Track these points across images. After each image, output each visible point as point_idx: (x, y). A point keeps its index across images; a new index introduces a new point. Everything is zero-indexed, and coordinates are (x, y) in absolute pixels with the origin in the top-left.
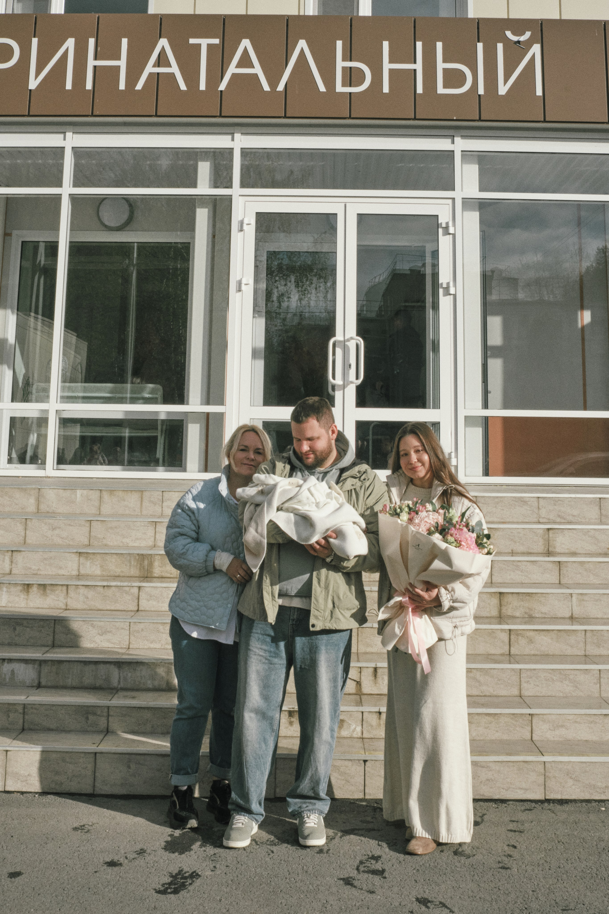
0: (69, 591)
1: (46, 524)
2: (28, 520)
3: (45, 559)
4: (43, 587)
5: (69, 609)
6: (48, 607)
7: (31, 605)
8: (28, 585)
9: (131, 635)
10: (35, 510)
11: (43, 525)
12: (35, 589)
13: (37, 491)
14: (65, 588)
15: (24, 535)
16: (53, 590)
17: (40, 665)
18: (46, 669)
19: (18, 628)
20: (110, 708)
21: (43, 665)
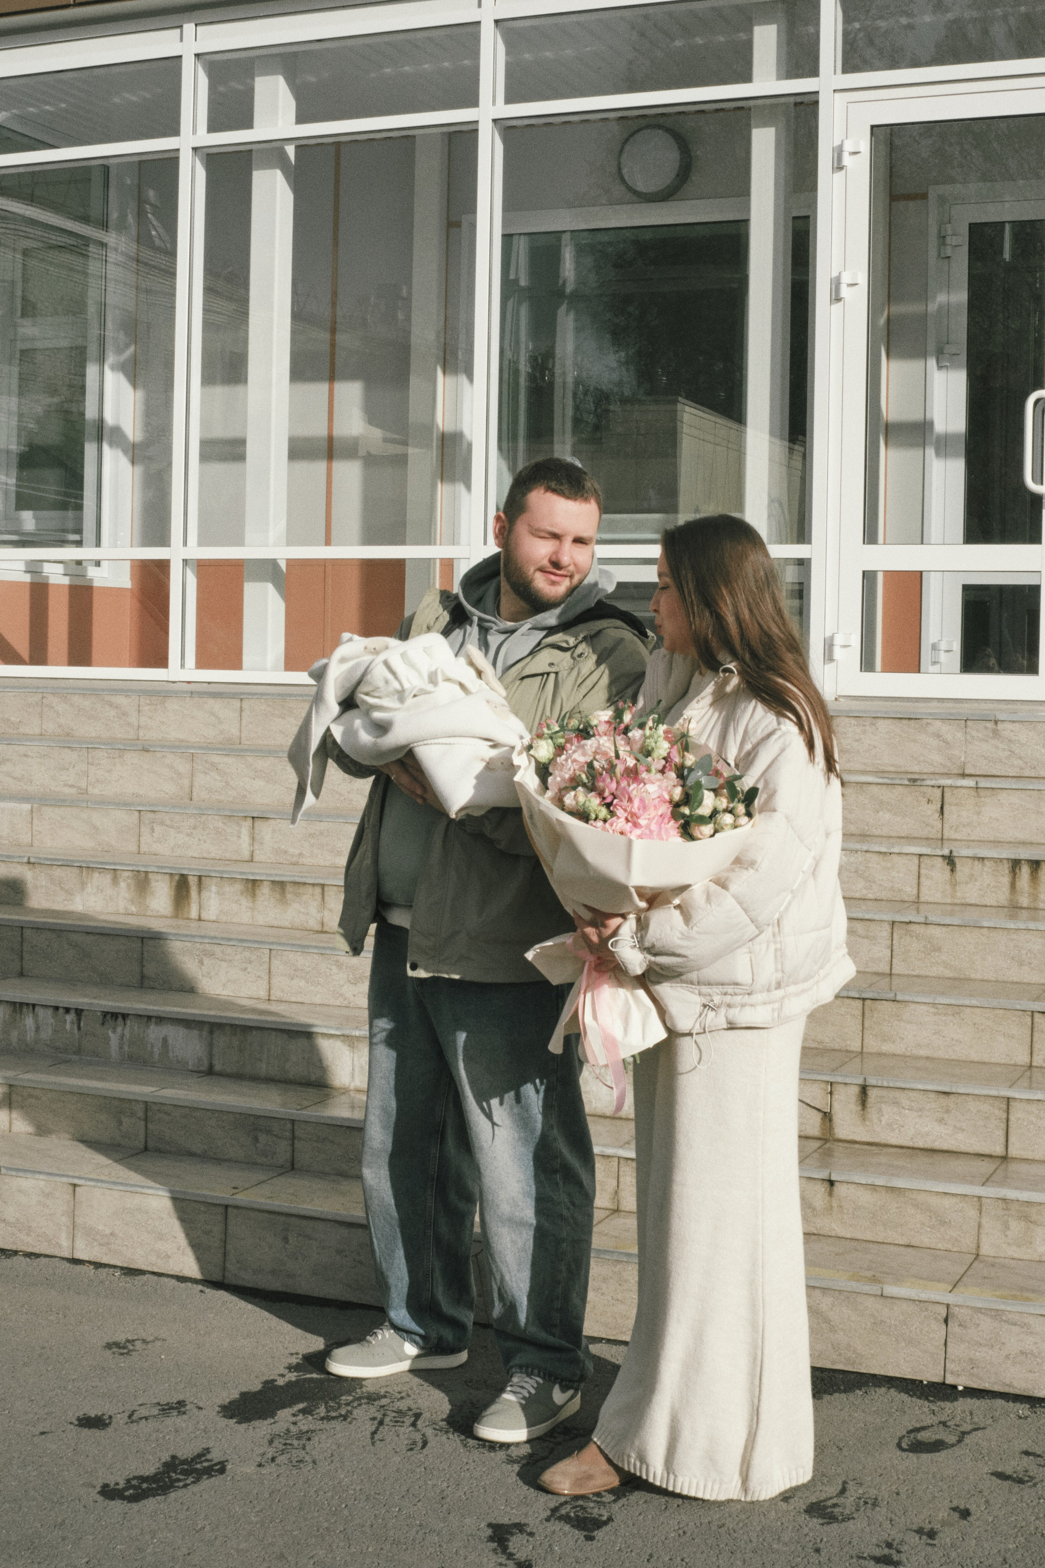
0: (326, 898)
3: (311, 835)
4: (280, 886)
5: (326, 932)
6: (290, 926)
7: (261, 920)
8: (254, 881)
12: (265, 890)
14: (318, 890)
16: (297, 895)
17: (211, 1032)
18: (221, 1040)
19: (206, 961)
20: (297, 1124)
21: (218, 1033)
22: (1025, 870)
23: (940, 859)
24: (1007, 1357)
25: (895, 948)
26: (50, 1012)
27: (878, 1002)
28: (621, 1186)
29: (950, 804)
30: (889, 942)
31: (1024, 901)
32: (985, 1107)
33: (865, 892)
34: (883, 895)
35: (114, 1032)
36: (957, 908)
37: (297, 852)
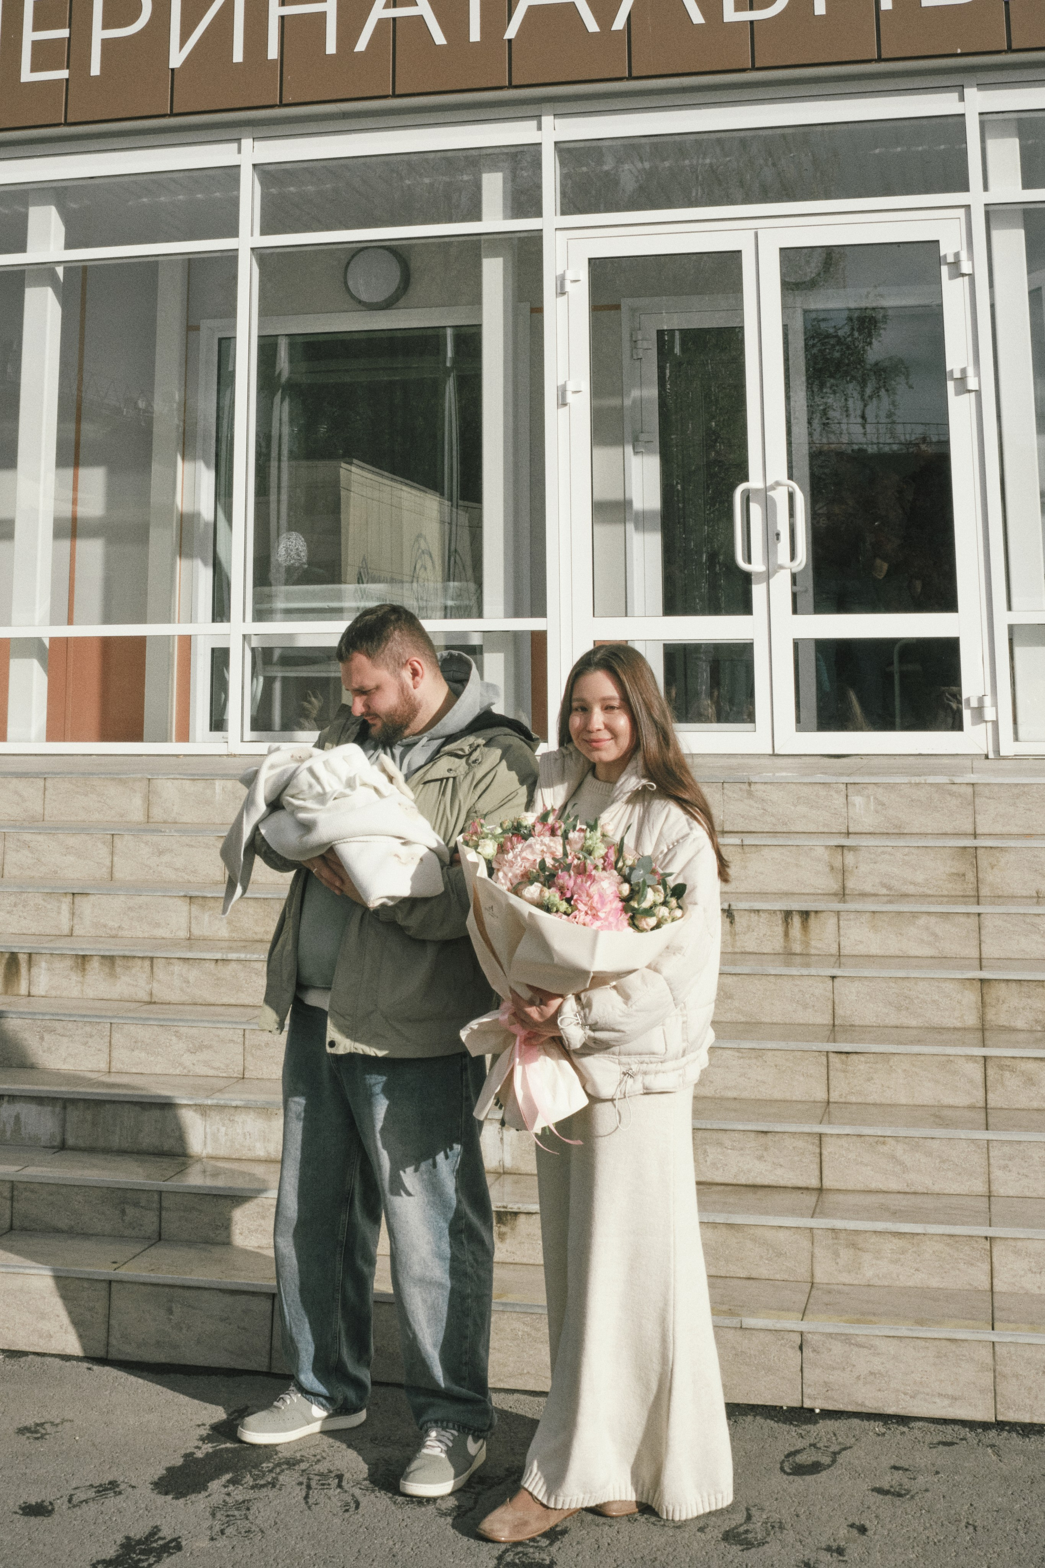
0: (155, 969)
4: (109, 960)
5: (155, 1003)
6: (118, 998)
7: (91, 993)
8: (84, 957)
10: (143, 818)
12: (95, 964)
13: (147, 783)
14: (147, 963)
15: (108, 864)
16: (126, 968)
17: (64, 1107)
18: (74, 1115)
19: (47, 1037)
20: (163, 1195)
21: (70, 1108)
22: (796, 921)
24: (858, 1378)
31: (797, 948)
32: (800, 1144)
36: (738, 956)
37: (116, 925)
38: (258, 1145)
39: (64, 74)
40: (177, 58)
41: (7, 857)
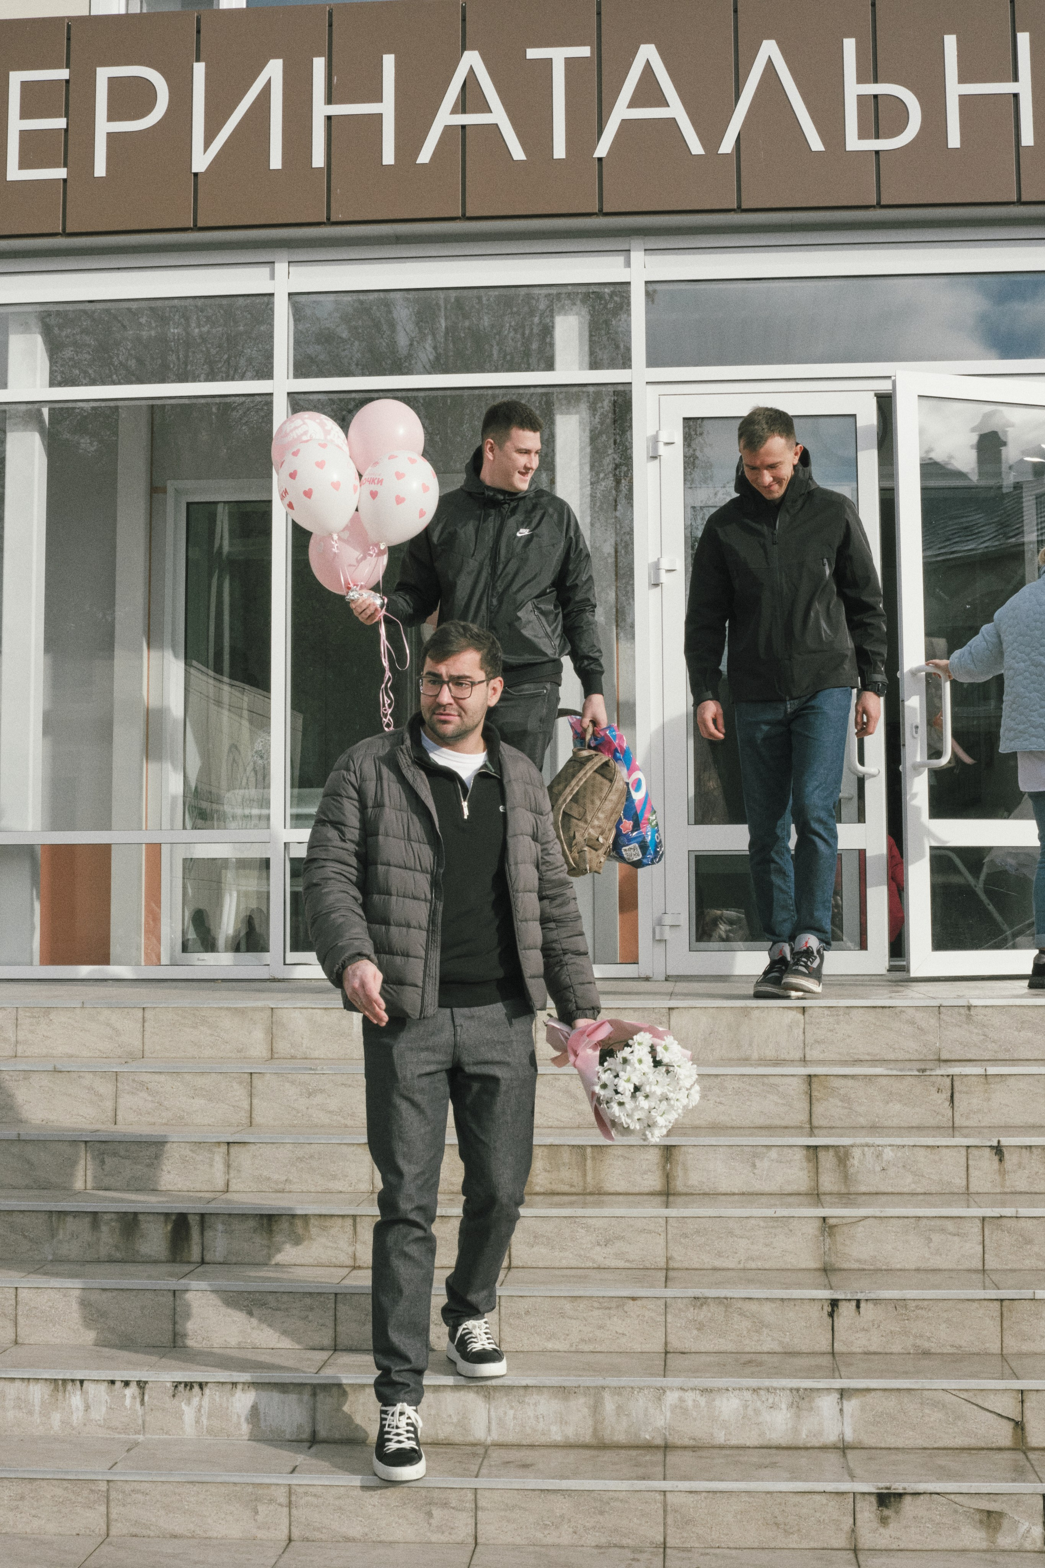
0: (359, 1228)
1: (293, 1083)
2: (254, 1076)
3: (300, 1159)
9: (503, 1324)
10: (266, 1054)
11: (287, 1085)
13: (269, 1012)
14: (350, 1221)
15: (247, 1107)
16: (324, 1228)
17: (314, 1395)
20: (479, 1492)
21: (321, 1396)
23: (988, 1149)
25: (986, 1242)
26: (104, 1387)
27: (1016, 1302)
28: (858, 1523)
29: (960, 1092)
30: (980, 1238)
33: (913, 1186)
34: (933, 1189)
35: (189, 1402)
37: (284, 1178)
38: (554, 1428)
39: (61, 173)
40: (201, 162)
41: (120, 1100)
